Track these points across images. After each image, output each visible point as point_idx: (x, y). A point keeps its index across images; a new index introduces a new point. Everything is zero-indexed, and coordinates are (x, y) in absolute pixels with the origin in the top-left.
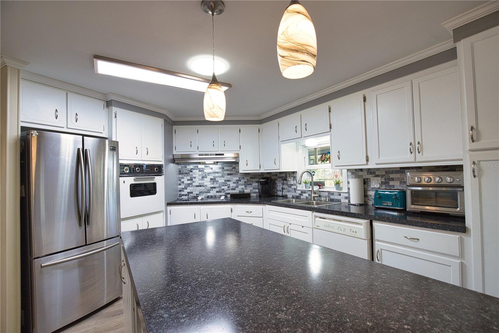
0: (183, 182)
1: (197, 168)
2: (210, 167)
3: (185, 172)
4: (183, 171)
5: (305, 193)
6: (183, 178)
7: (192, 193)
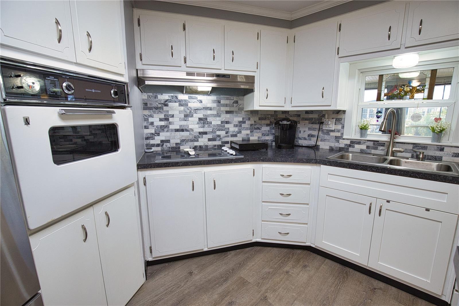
0: (152, 123)
1: (175, 100)
2: (198, 99)
3: (155, 105)
4: (151, 104)
5: (359, 143)
6: (151, 116)
7: (168, 141)
